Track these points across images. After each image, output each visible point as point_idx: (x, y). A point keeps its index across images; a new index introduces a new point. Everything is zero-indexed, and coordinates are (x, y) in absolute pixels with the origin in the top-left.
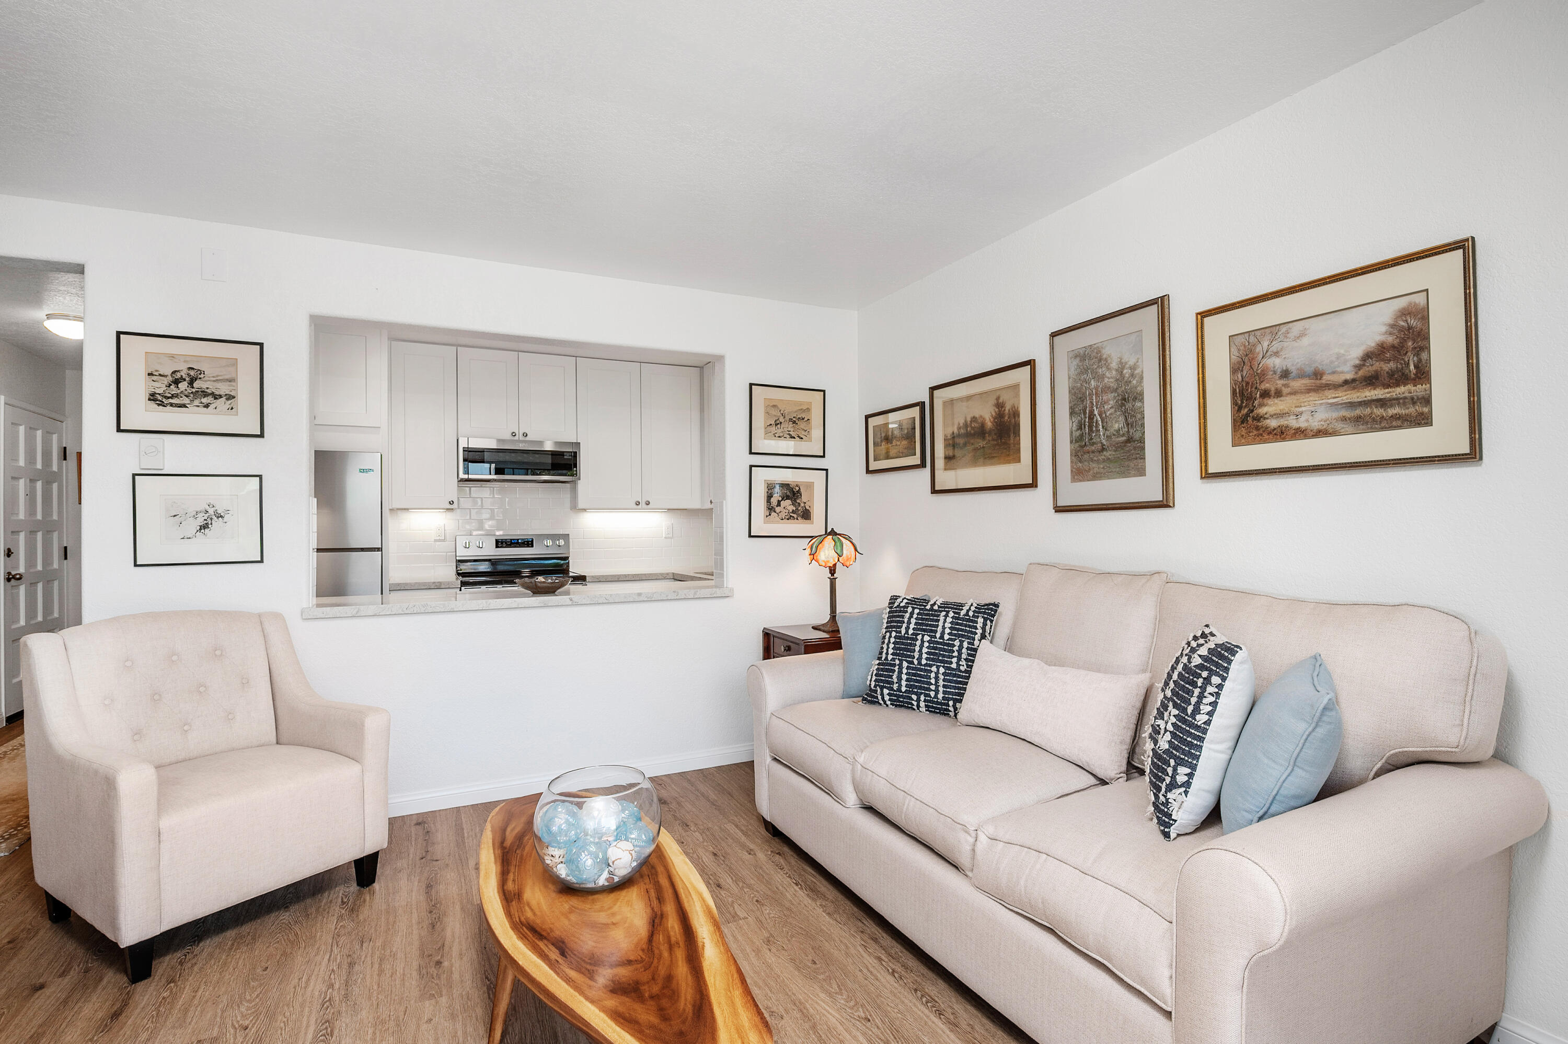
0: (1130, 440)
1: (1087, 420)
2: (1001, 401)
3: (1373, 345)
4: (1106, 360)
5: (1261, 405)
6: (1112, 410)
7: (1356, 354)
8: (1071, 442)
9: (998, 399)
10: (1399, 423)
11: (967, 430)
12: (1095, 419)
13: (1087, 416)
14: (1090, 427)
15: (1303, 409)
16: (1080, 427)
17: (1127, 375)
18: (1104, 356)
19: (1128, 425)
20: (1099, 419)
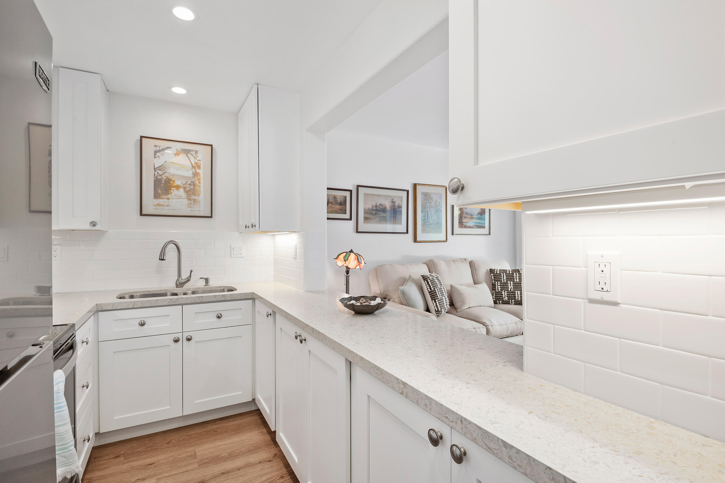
0: (438, 223)
1: (426, 215)
2: (394, 200)
3: (479, 211)
4: (432, 198)
5: (464, 220)
6: (434, 213)
7: (477, 212)
8: (422, 221)
9: (393, 199)
10: (481, 227)
11: (377, 208)
12: (429, 215)
13: (427, 213)
14: (427, 217)
15: (470, 222)
16: (424, 216)
17: (438, 204)
18: (432, 197)
19: (438, 218)
20: (430, 215)
